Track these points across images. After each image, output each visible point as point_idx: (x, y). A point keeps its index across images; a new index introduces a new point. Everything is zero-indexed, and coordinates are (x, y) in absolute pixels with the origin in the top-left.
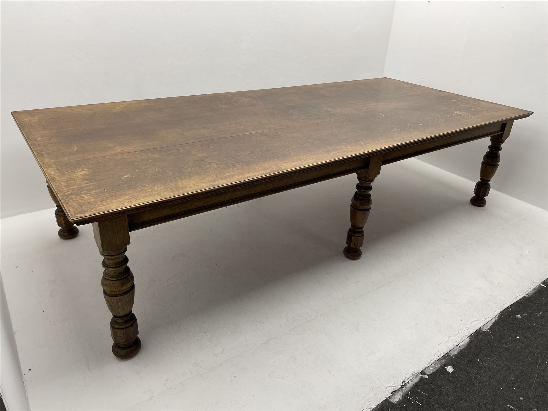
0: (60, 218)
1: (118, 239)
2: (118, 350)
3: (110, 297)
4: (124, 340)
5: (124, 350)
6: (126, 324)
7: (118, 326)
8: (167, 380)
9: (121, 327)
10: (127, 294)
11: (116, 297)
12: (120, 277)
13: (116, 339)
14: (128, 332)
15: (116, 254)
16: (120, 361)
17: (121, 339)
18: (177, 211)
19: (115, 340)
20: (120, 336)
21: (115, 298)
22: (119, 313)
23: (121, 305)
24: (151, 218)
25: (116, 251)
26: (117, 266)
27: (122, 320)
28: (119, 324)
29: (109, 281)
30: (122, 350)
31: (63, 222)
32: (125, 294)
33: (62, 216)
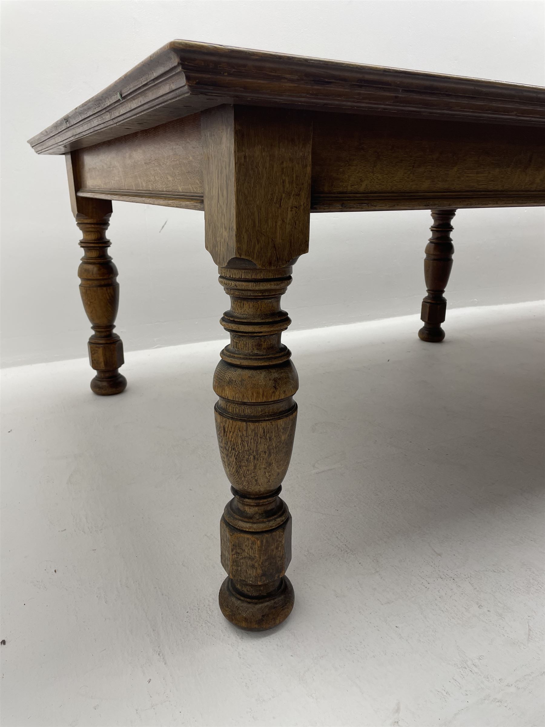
0: (97, 350)
1: (279, 223)
2: (239, 602)
3: (239, 423)
4: (260, 571)
5: (256, 604)
6: (269, 521)
7: (248, 525)
8: (398, 710)
9: (256, 527)
10: (285, 419)
11: (257, 424)
12: (270, 359)
13: (238, 566)
14: (273, 547)
15: (271, 276)
16: (242, 638)
17: (253, 566)
18: (426, 185)
19: (235, 568)
20: (251, 558)
21: (251, 426)
22: (256, 481)
23: (265, 452)
24: (362, 189)
25: (270, 264)
26: (267, 321)
27: (258, 505)
28: (251, 518)
29: (239, 371)
30: (249, 603)
31: (102, 360)
32: (279, 419)
33: (102, 345)
